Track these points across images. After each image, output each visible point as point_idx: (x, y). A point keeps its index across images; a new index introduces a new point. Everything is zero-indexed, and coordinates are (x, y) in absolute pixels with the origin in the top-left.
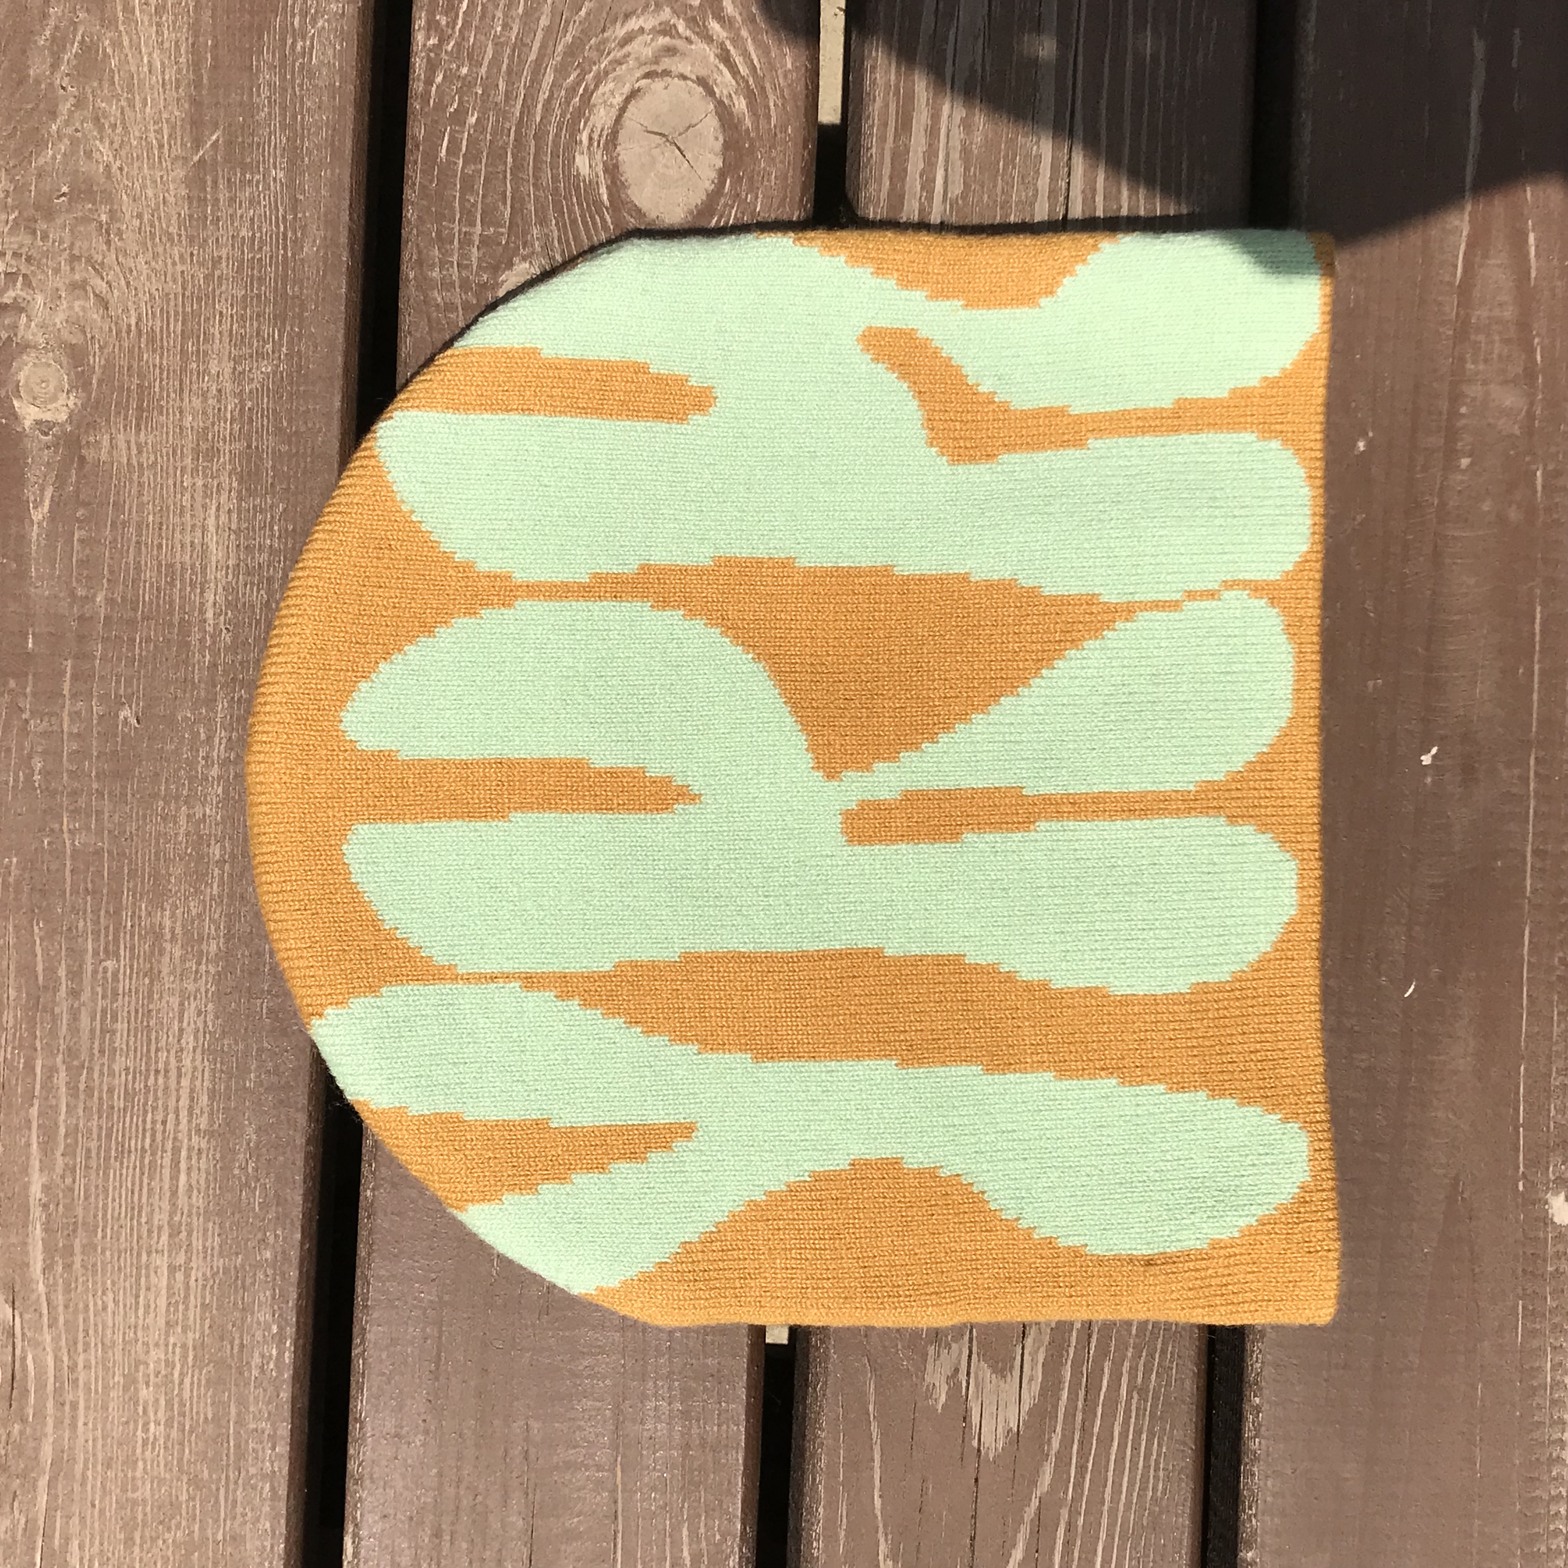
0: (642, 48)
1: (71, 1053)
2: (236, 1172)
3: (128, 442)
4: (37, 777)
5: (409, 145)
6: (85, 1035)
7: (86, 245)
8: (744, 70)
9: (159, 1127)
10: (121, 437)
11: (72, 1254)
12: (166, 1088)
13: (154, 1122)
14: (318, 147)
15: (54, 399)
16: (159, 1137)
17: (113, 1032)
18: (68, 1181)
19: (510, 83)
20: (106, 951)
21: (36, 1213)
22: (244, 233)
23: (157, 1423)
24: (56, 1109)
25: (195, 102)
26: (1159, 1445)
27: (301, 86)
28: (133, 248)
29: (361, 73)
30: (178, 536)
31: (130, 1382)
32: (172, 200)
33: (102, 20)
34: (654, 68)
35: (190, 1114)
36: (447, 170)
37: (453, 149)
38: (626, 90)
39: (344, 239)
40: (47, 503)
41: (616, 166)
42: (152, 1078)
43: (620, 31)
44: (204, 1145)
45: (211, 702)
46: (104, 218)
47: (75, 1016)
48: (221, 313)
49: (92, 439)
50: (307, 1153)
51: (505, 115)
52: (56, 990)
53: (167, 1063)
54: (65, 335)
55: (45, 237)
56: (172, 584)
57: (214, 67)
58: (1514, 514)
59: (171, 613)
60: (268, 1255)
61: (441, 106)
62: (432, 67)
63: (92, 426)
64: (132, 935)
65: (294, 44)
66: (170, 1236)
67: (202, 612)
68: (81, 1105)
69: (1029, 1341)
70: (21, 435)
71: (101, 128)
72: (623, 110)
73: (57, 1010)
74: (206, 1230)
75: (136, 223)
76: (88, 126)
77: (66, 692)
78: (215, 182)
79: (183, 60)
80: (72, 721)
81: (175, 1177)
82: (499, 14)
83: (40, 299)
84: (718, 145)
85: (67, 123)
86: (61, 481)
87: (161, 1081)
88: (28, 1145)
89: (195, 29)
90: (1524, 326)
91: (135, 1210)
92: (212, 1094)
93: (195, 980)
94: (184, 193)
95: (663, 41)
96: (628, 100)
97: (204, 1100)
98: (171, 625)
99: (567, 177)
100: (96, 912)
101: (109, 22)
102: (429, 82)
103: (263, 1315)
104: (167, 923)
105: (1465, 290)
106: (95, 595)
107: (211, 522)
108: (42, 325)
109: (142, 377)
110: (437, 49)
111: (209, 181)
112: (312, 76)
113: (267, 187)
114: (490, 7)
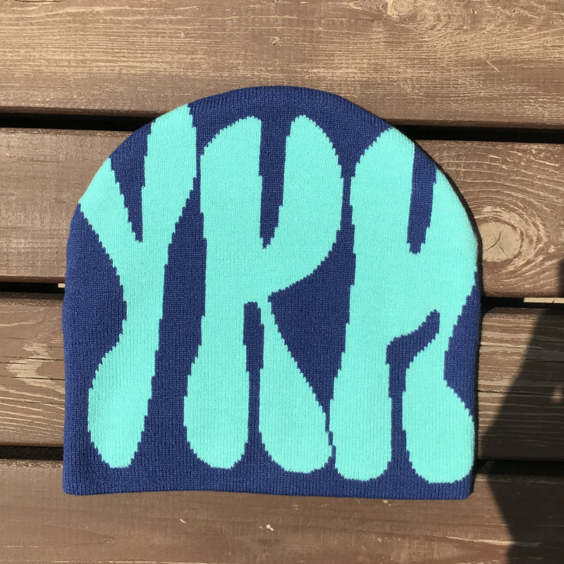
0: (532, 231)
1: (149, 21)
2: (106, 84)
3: (379, 39)
4: (252, 6)
5: (494, 143)
6: (155, 26)
7: (454, 20)
8: (524, 269)
9: (122, 55)
10: (381, 35)
11: (74, 23)
12: (137, 57)
13: (124, 53)
14: (492, 109)
15: (396, 10)
16: (118, 55)
17: (157, 37)
19: (518, 181)
20: (187, 34)
21: (88, 9)
22: (460, 81)
23: (12, 56)
24: (128, 16)
25: (509, 62)
26: (13, 430)
27: (517, 102)
28: (454, 39)
29: (522, 124)
30: (345, 58)
31: (27, 46)
32: (472, 53)
33: (541, 25)
34: (525, 235)
35: (126, 66)
36: (485, 158)
37: (495, 160)
38: (516, 225)
39: (458, 119)
40: (356, 8)
41: (487, 222)
42: (140, 52)
43: (538, 223)
44: (116, 72)
45: (282, 71)
46: (465, 27)
47: (163, 22)
48: (429, 73)
49: (381, 24)
50: (114, 110)
51: (506, 180)
52: (172, 15)
53: (145, 57)
54: (420, 13)
55: (458, 5)
56: (327, 56)
57: (523, 68)
58: (360, 558)
59: (315, 56)
60: (75, 96)
61: (509, 155)
62: (524, 151)
63: (386, 24)
64: (193, 43)
65: (532, 99)
66: (81, 60)
67: (316, 68)
68: (129, 25)
69: (49, 381)
71: (499, 26)
72: (508, 224)
73: (165, 15)
74: (83, 73)
75: (463, 40)
76: (500, 21)
77: (285, 17)
78: (479, 70)
79: (526, 56)
80: (274, 19)
81: (103, 61)
82: (544, 176)
83: (434, 4)
84: (495, 260)
85: (501, 13)
86: (365, 13)
87: (139, 55)
88: (114, 6)
89: (538, 61)
91: (90, 46)
92: (135, 75)
93: (177, 67)
94: (475, 58)
95: (535, 239)
96: (512, 226)
97: (132, 72)
98: (311, 56)
99: (483, 203)
100: (202, 29)
101: (540, 28)
102: (518, 150)
103: (52, 95)
104: (198, 56)
105: (445, 540)
106: (321, 26)
107: (350, 70)
108: (424, 5)
109: (405, 43)
110: (531, 153)
111: (480, 67)
112: (520, 106)
113: (477, 89)
114: (547, 173)
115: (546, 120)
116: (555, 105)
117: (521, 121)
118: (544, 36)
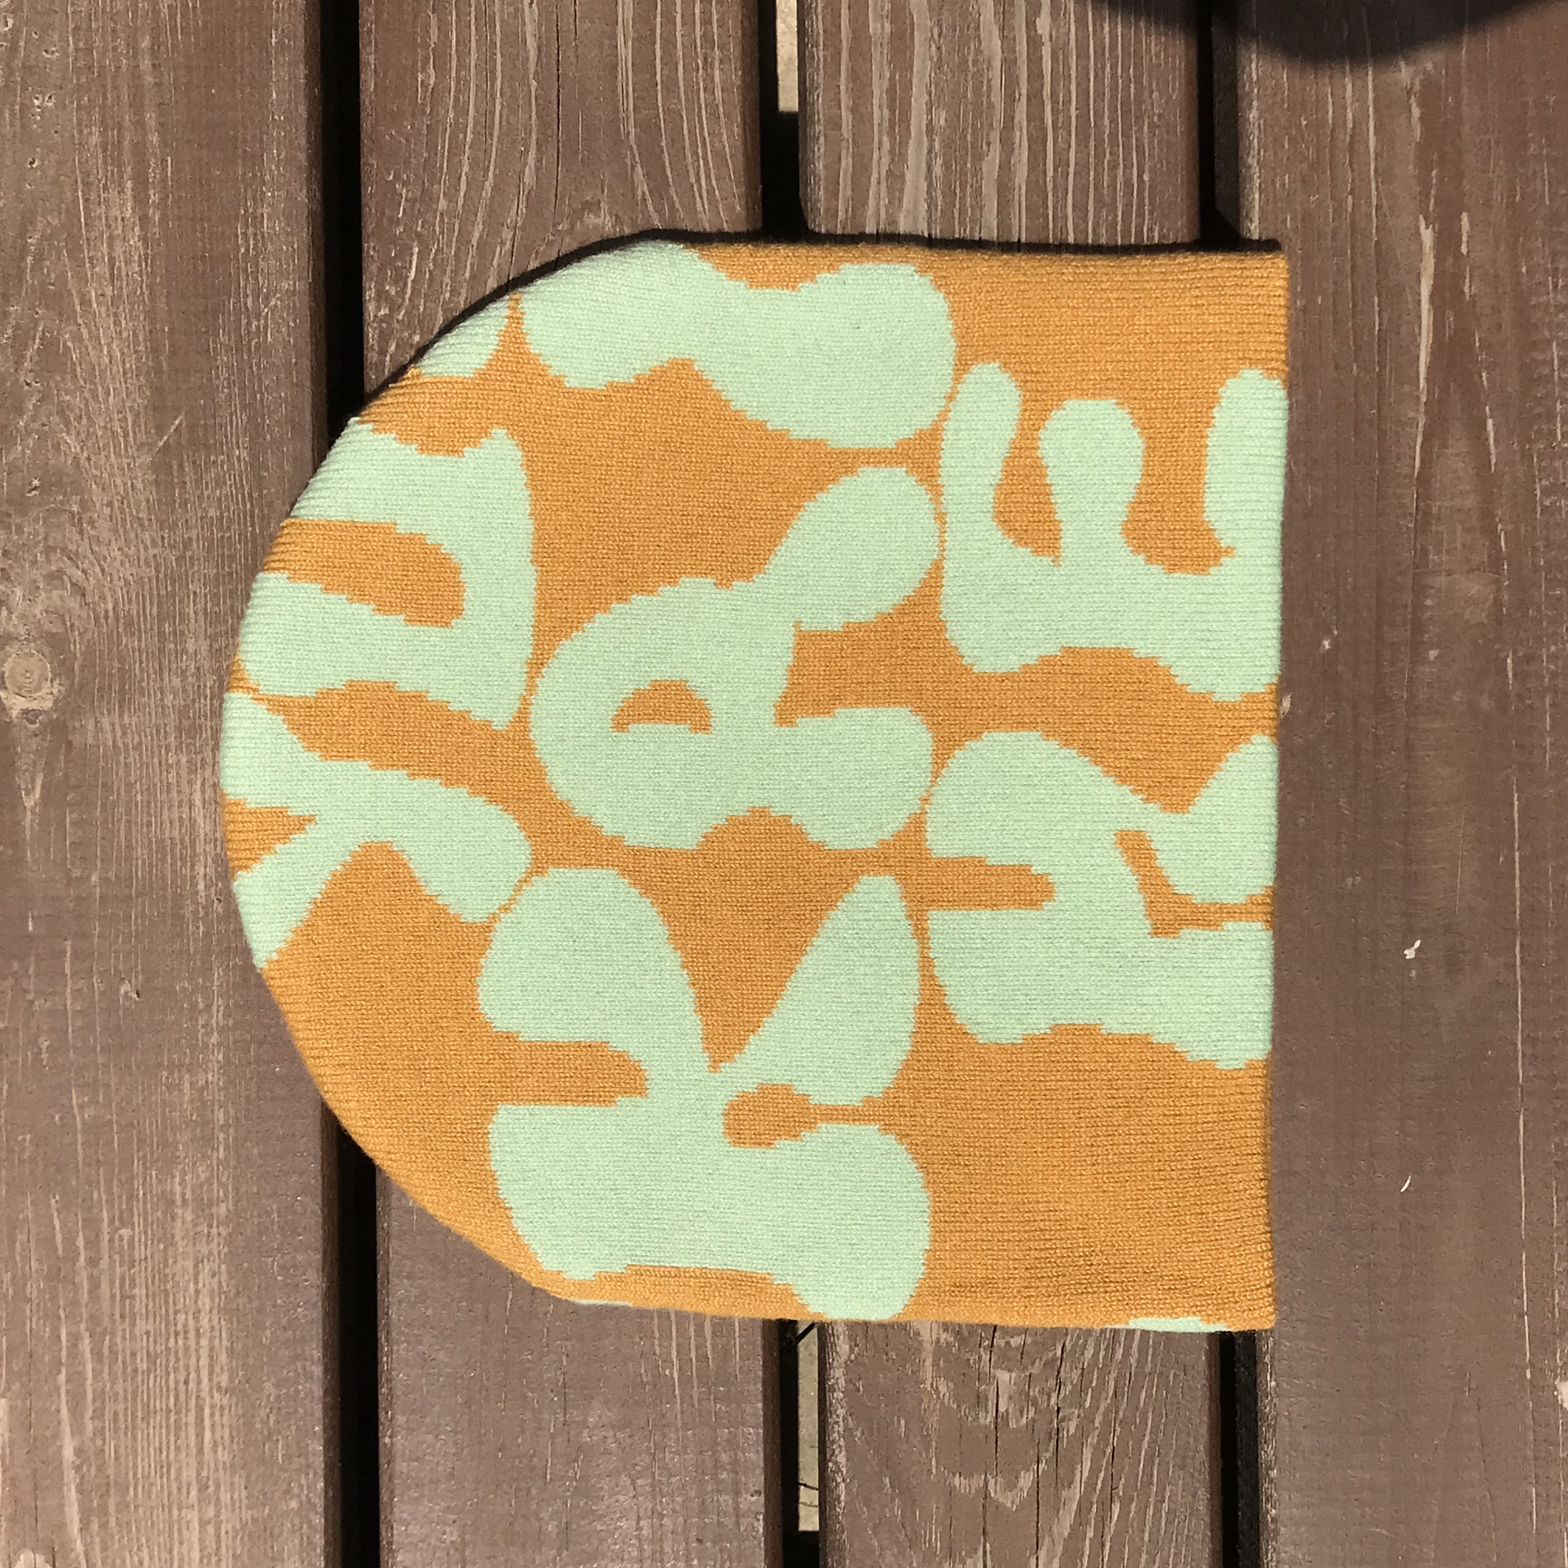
1: (94, 1319)
2: (258, 1426)
3: (113, 725)
4: (44, 1056)
6: (106, 1303)
7: (59, 536)
9: (182, 1387)
10: (105, 722)
11: (106, 1513)
12: (187, 1348)
13: (177, 1382)
14: (280, 425)
15: (38, 688)
16: (182, 1397)
17: (133, 1298)
18: (99, 1442)
20: (121, 1218)
21: (70, 1476)
22: (212, 513)
24: (82, 1374)
25: (157, 390)
27: (258, 365)
28: (106, 535)
29: (315, 348)
30: (166, 813)
32: (140, 486)
33: (60, 314)
35: (211, 1373)
40: (38, 790)
42: (172, 1340)
44: (225, 1401)
45: (207, 971)
46: (75, 508)
47: (95, 1285)
48: (195, 593)
49: (77, 724)
50: (324, 1403)
52: (75, 1260)
53: (185, 1326)
54: (47, 626)
55: (20, 530)
56: (164, 860)
57: (173, 353)
58: (1486, 703)
59: (164, 888)
60: (294, 1504)
62: (384, 337)
63: (77, 711)
64: (145, 1203)
65: (249, 324)
66: (199, 1491)
67: (194, 884)
68: (106, 1369)
69: (1042, 1553)
70: (9, 724)
71: (67, 424)
73: (77, 1279)
74: (232, 1484)
75: (107, 511)
76: (55, 419)
77: (68, 971)
78: (181, 466)
79: (141, 348)
80: (75, 999)
81: (200, 1435)
82: (447, 280)
83: (19, 592)
85: (33, 419)
86: (50, 768)
87: (180, 1342)
88: (58, 1411)
89: (151, 315)
90: (1487, 514)
91: (164, 1468)
92: (231, 1352)
93: (208, 1243)
94: (151, 478)
97: (223, 1358)
98: (165, 899)
100: (109, 1181)
101: (68, 317)
102: (383, 352)
104: (178, 1189)
105: (1424, 480)
106: (89, 878)
107: (197, 796)
108: (23, 617)
109: (122, 660)
110: (388, 319)
111: (174, 465)
112: (268, 354)
113: (232, 467)
114: (437, 272)
115: (302, 286)
116: (262, 264)
117: (307, 349)
118: (85, 302)
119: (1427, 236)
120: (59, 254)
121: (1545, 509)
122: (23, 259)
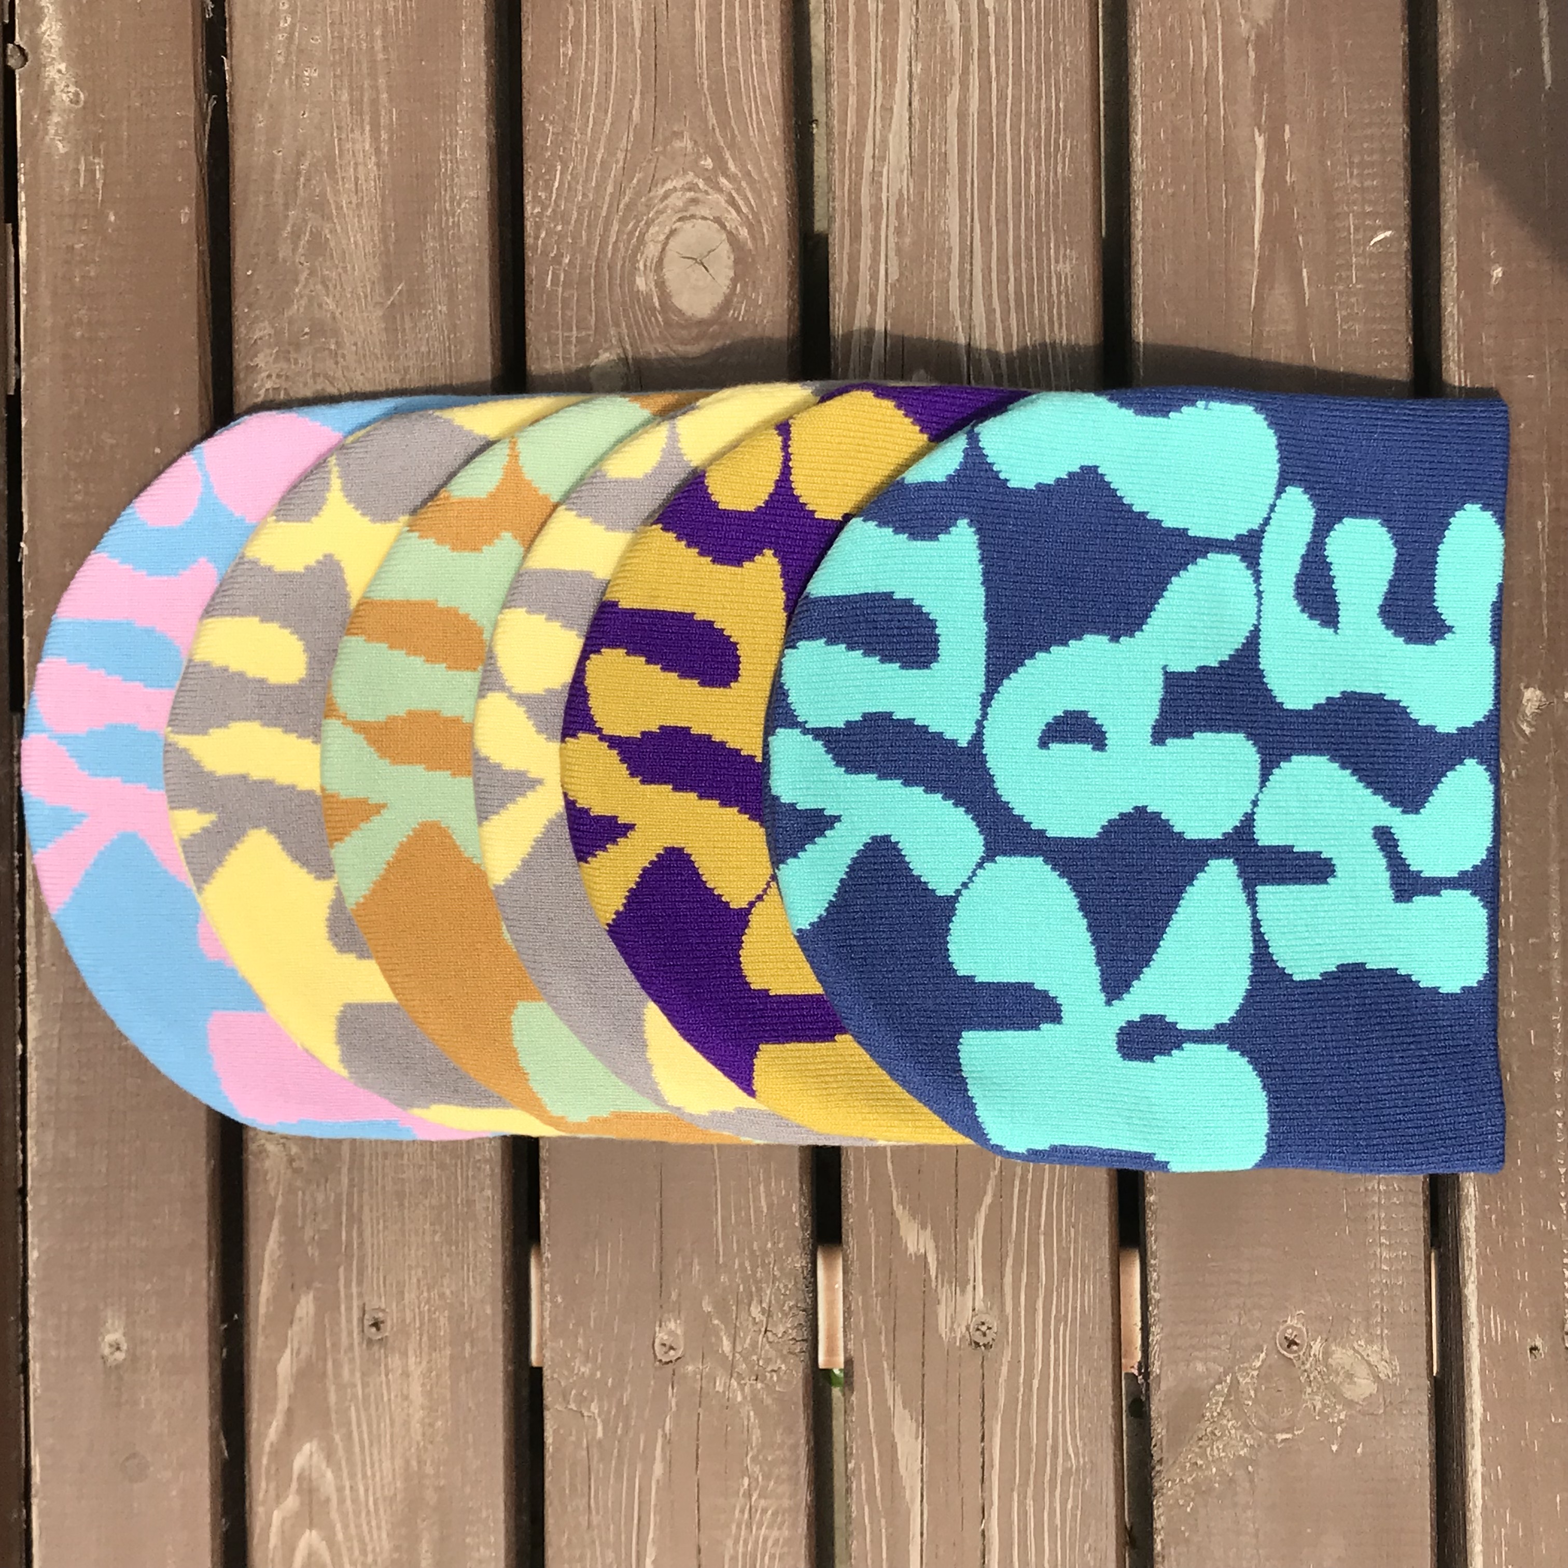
0: (676, 200)
5: (527, 282)
7: (322, 365)
8: (745, 210)
14: (467, 288)
19: (589, 234)
22: (423, 349)
25: (387, 267)
27: (454, 248)
28: (353, 365)
29: (492, 235)
32: (374, 331)
33: (323, 217)
34: (685, 214)
36: (552, 295)
37: (555, 281)
38: (667, 230)
39: (487, 348)
41: (663, 282)
43: (661, 191)
46: (333, 347)
51: (588, 255)
55: (296, 363)
57: (397, 241)
61: (545, 253)
62: (538, 227)
65: (448, 220)
71: (327, 290)
72: (666, 244)
75: (354, 348)
76: (319, 287)
78: (402, 317)
79: (376, 238)
82: (579, 187)
84: (730, 262)
85: (305, 286)
89: (382, 215)
90: (1302, 335)
94: (383, 326)
95: (690, 195)
96: (668, 238)
99: (631, 290)
101: (327, 217)
102: (537, 238)
105: (1258, 312)
110: (540, 215)
111: (398, 317)
112: (460, 241)
113: (435, 317)
114: (573, 184)
115: (483, 194)
116: (456, 180)
117: (487, 237)
118: (339, 208)
119: (1260, 141)
120: (322, 175)
121: (1344, 331)
122: (298, 179)
